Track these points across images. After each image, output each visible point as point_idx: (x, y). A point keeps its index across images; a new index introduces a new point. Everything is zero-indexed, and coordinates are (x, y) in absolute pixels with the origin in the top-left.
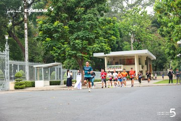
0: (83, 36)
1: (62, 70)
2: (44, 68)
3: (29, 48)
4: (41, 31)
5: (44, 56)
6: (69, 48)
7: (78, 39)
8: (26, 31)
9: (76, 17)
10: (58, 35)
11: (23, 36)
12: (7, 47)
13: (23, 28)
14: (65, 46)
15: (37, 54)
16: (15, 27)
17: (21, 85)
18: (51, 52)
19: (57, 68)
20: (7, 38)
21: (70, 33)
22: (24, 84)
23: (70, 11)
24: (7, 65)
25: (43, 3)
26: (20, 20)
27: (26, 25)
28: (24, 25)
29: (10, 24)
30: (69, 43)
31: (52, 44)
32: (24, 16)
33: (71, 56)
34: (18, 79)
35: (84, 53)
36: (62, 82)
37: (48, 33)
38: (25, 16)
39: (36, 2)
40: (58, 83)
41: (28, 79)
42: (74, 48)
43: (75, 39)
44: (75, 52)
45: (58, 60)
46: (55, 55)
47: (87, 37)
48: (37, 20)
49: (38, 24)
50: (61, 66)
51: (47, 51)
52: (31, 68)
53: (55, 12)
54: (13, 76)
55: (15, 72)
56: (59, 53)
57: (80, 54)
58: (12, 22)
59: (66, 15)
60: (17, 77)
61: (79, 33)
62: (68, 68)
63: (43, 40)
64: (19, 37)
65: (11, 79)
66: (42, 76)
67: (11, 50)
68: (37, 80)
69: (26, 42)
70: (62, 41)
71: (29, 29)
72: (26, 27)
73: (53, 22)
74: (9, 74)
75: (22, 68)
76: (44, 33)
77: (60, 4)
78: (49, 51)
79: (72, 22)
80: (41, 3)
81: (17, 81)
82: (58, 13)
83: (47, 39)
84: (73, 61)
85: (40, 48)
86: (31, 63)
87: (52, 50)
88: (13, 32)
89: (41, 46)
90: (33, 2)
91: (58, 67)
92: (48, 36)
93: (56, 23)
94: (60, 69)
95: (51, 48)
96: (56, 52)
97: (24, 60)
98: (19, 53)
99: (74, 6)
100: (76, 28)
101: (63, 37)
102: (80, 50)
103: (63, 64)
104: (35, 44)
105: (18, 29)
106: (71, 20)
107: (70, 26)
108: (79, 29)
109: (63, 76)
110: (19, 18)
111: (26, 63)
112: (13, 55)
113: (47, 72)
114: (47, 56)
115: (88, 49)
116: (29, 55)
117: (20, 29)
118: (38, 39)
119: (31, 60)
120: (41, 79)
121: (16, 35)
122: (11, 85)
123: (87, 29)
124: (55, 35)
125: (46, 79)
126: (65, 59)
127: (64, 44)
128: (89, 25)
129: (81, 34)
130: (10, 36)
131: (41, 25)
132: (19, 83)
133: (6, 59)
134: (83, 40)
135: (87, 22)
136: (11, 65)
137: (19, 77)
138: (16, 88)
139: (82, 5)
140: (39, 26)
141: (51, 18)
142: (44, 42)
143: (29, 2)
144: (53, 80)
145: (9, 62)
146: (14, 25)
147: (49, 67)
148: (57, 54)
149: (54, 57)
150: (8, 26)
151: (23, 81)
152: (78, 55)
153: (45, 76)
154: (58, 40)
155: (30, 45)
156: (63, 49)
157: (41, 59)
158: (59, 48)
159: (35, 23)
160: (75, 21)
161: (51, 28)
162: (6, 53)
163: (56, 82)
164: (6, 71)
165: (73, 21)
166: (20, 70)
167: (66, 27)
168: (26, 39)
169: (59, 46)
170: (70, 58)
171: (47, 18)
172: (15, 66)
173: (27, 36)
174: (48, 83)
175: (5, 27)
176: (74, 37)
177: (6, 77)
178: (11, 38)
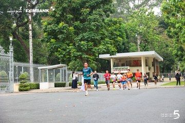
0: (89, 38)
1: (67, 71)
2: (49, 70)
3: (34, 50)
4: (46, 32)
5: (49, 58)
6: (74, 50)
7: (83, 41)
8: (30, 33)
9: (81, 18)
10: (63, 36)
11: (27, 38)
12: (11, 49)
13: (27, 29)
14: (70, 47)
15: (42, 55)
16: (20, 28)
17: (25, 86)
18: (56, 53)
19: (62, 70)
20: (11, 39)
21: (75, 34)
22: (28, 86)
23: (76, 12)
24: (12, 67)
25: (47, 4)
26: (24, 21)
27: (30, 26)
28: (28, 26)
29: (15, 25)
30: (74, 45)
31: (57, 45)
32: (28, 17)
33: (76, 57)
34: (22, 81)
35: (90, 55)
36: (68, 84)
37: (53, 34)
38: (30, 17)
39: (41, 3)
40: (63, 85)
41: (32, 81)
42: (79, 49)
43: (81, 40)
44: (80, 53)
45: (63, 62)
46: (59, 56)
47: (93, 38)
48: (42, 21)
49: (42, 25)
50: (66, 68)
51: (52, 52)
52: (36, 70)
53: (60, 13)
54: (17, 78)
55: (19, 73)
56: (64, 55)
57: (86, 56)
58: (17, 23)
59: (71, 16)
60: (21, 79)
61: (84, 34)
62: (73, 70)
63: (47, 42)
64: (23, 39)
65: (15, 80)
66: (46, 78)
67: (15, 51)
68: (42, 82)
69: (31, 44)
70: (67, 42)
71: (33, 30)
72: (31, 28)
73: (58, 23)
74: (13, 76)
75: (27, 69)
76: (49, 34)
77: (65, 5)
78: (54, 52)
79: (77, 23)
80: (46, 3)
82: (63, 14)
83: (52, 40)
84: (78, 63)
85: (45, 49)
86: (36, 65)
87: (56, 52)
88: (17, 33)
89: (45, 48)
90: (38, 3)
91: (63, 68)
92: (52, 37)
93: (61, 24)
94: (65, 70)
95: (56, 49)
96: (61, 54)
97: (28, 62)
98: (24, 55)
99: (79, 7)
100: (81, 30)
101: (68, 39)
102: (85, 52)
103: (68, 65)
104: (39, 45)
105: (23, 31)
106: (76, 21)
107: (75, 27)
108: (84, 30)
109: (68, 78)
110: (24, 19)
111: (31, 65)
112: (18, 57)
113: (52, 74)
114: (52, 58)
115: (94, 50)
116: (34, 57)
117: (25, 30)
118: (42, 41)
119: (36, 62)
120: (46, 81)
121: (20, 36)
122: (15, 87)
123: (93, 30)
124: (60, 36)
125: (51, 81)
126: (70, 61)
127: (69, 46)
128: (94, 26)
129: (86, 35)
130: (14, 38)
131: (46, 26)
132: (24, 84)
133: (10, 60)
134: (88, 41)
135: (93, 23)
136: (15, 67)
137: (23, 79)
138: (20, 90)
139: (87, 6)
140: (44, 28)
141: (56, 19)
142: (49, 43)
143: (34, 3)
144: (58, 82)
145: (13, 63)
146: (18, 26)
147: (54, 69)
148: (62, 56)
149: (59, 59)
150: (13, 27)
151: (28, 83)
152: (83, 56)
153: (49, 78)
154: (63, 41)
155: (35, 46)
156: (68, 50)
157: (46, 61)
158: (64, 50)
159: (40, 24)
160: (81, 22)
161: (56, 29)
162: (11, 54)
163: (61, 84)
164: (10, 72)
165: (79, 22)
166: (24, 72)
167: (71, 28)
168: (31, 40)
169: (64, 47)
170: (75, 60)
171: (52, 19)
172: (20, 68)
173: (31, 37)
174: (53, 84)
175: (10, 28)
176: (80, 38)
177: (10, 79)
178: (15, 39)
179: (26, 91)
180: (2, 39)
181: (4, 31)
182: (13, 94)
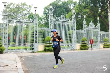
8: (109, 14)
11: (107, 17)
12: (99, 24)
13: (107, 13)
16: (103, 12)
17: (107, 46)
20: (98, 19)
22: (109, 45)
24: (99, 34)
26: (105, 8)
27: (109, 10)
28: (108, 10)
29: (100, 11)
32: (107, 6)
34: (105, 42)
54: (102, 41)
55: (103, 38)
64: (105, 18)
67: (101, 26)
69: (109, 21)
72: (109, 12)
74: (100, 40)
75: (107, 36)
81: (105, 43)
88: (101, 15)
97: (108, 31)
98: (105, 27)
105: (104, 14)
110: (105, 7)
112: (102, 29)
121: (103, 17)
132: (106, 44)
133: (98, 31)
136: (101, 34)
137: (106, 41)
138: (104, 48)
150: (99, 12)
162: (98, 27)
164: (98, 38)
168: (109, 19)
172: (103, 35)
173: (109, 17)
175: (97, 13)
177: (98, 41)
178: (100, 19)
179: (108, 48)
180: (93, 19)
181: (94, 15)
182: (100, 50)
